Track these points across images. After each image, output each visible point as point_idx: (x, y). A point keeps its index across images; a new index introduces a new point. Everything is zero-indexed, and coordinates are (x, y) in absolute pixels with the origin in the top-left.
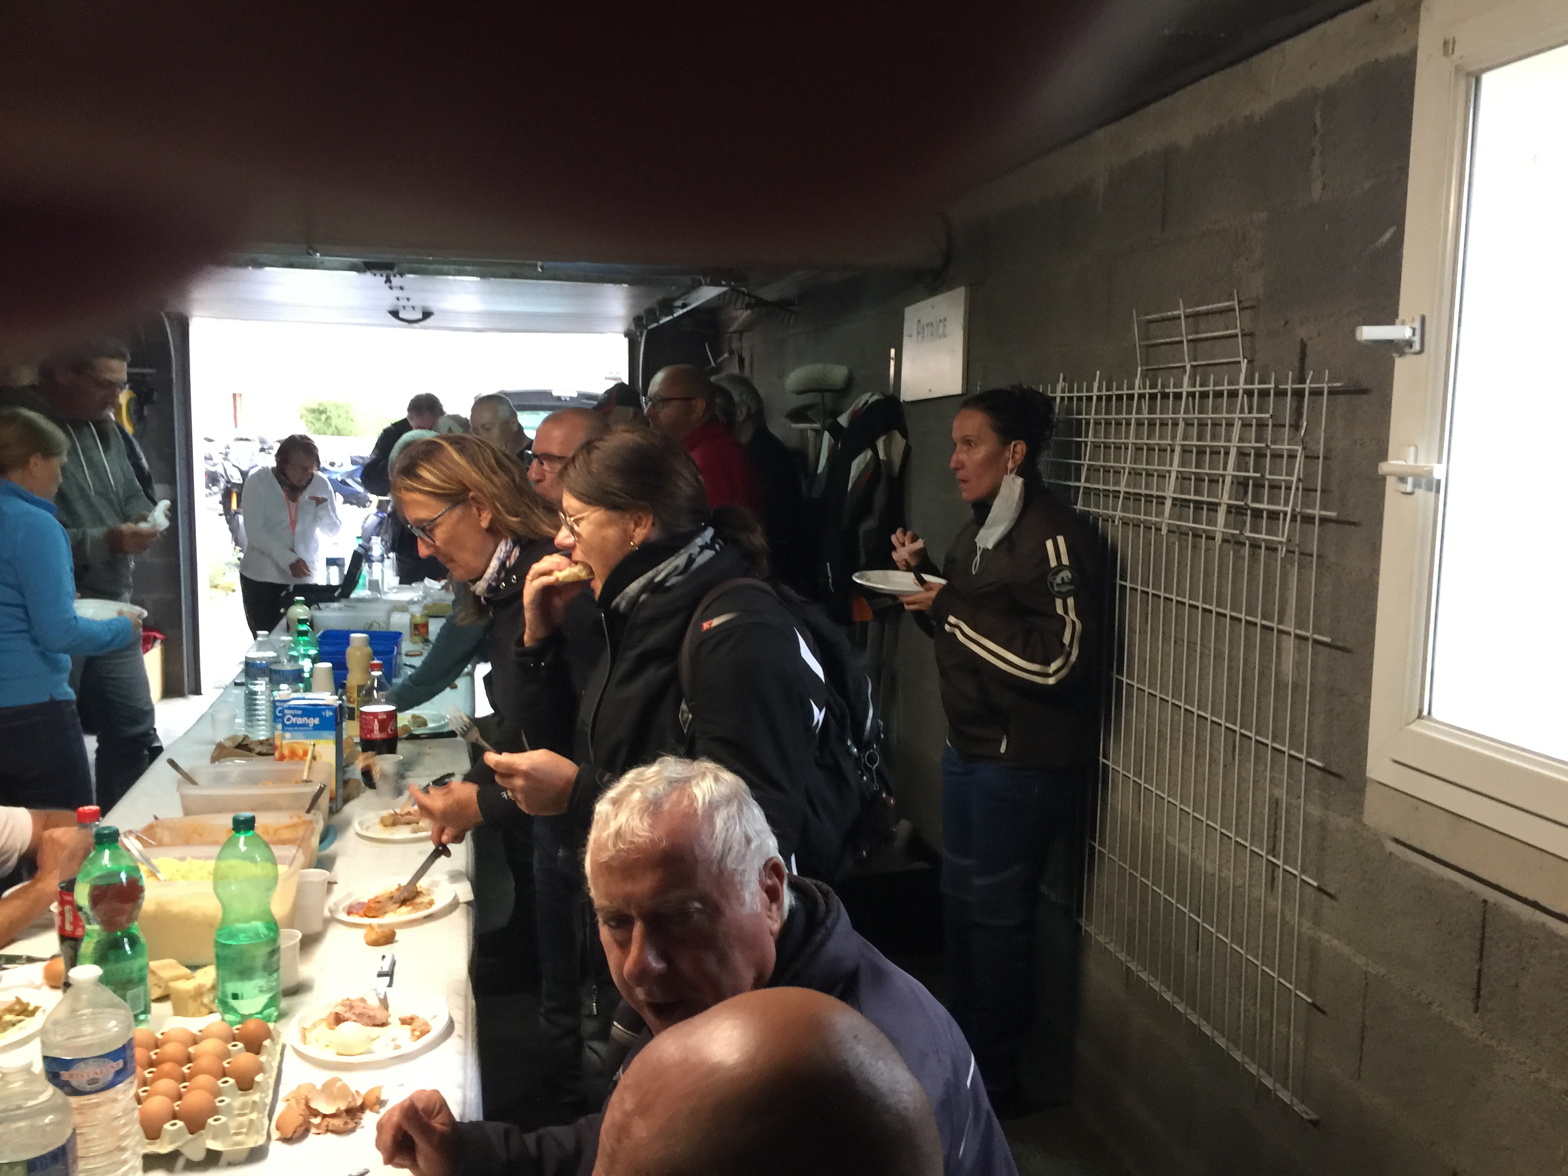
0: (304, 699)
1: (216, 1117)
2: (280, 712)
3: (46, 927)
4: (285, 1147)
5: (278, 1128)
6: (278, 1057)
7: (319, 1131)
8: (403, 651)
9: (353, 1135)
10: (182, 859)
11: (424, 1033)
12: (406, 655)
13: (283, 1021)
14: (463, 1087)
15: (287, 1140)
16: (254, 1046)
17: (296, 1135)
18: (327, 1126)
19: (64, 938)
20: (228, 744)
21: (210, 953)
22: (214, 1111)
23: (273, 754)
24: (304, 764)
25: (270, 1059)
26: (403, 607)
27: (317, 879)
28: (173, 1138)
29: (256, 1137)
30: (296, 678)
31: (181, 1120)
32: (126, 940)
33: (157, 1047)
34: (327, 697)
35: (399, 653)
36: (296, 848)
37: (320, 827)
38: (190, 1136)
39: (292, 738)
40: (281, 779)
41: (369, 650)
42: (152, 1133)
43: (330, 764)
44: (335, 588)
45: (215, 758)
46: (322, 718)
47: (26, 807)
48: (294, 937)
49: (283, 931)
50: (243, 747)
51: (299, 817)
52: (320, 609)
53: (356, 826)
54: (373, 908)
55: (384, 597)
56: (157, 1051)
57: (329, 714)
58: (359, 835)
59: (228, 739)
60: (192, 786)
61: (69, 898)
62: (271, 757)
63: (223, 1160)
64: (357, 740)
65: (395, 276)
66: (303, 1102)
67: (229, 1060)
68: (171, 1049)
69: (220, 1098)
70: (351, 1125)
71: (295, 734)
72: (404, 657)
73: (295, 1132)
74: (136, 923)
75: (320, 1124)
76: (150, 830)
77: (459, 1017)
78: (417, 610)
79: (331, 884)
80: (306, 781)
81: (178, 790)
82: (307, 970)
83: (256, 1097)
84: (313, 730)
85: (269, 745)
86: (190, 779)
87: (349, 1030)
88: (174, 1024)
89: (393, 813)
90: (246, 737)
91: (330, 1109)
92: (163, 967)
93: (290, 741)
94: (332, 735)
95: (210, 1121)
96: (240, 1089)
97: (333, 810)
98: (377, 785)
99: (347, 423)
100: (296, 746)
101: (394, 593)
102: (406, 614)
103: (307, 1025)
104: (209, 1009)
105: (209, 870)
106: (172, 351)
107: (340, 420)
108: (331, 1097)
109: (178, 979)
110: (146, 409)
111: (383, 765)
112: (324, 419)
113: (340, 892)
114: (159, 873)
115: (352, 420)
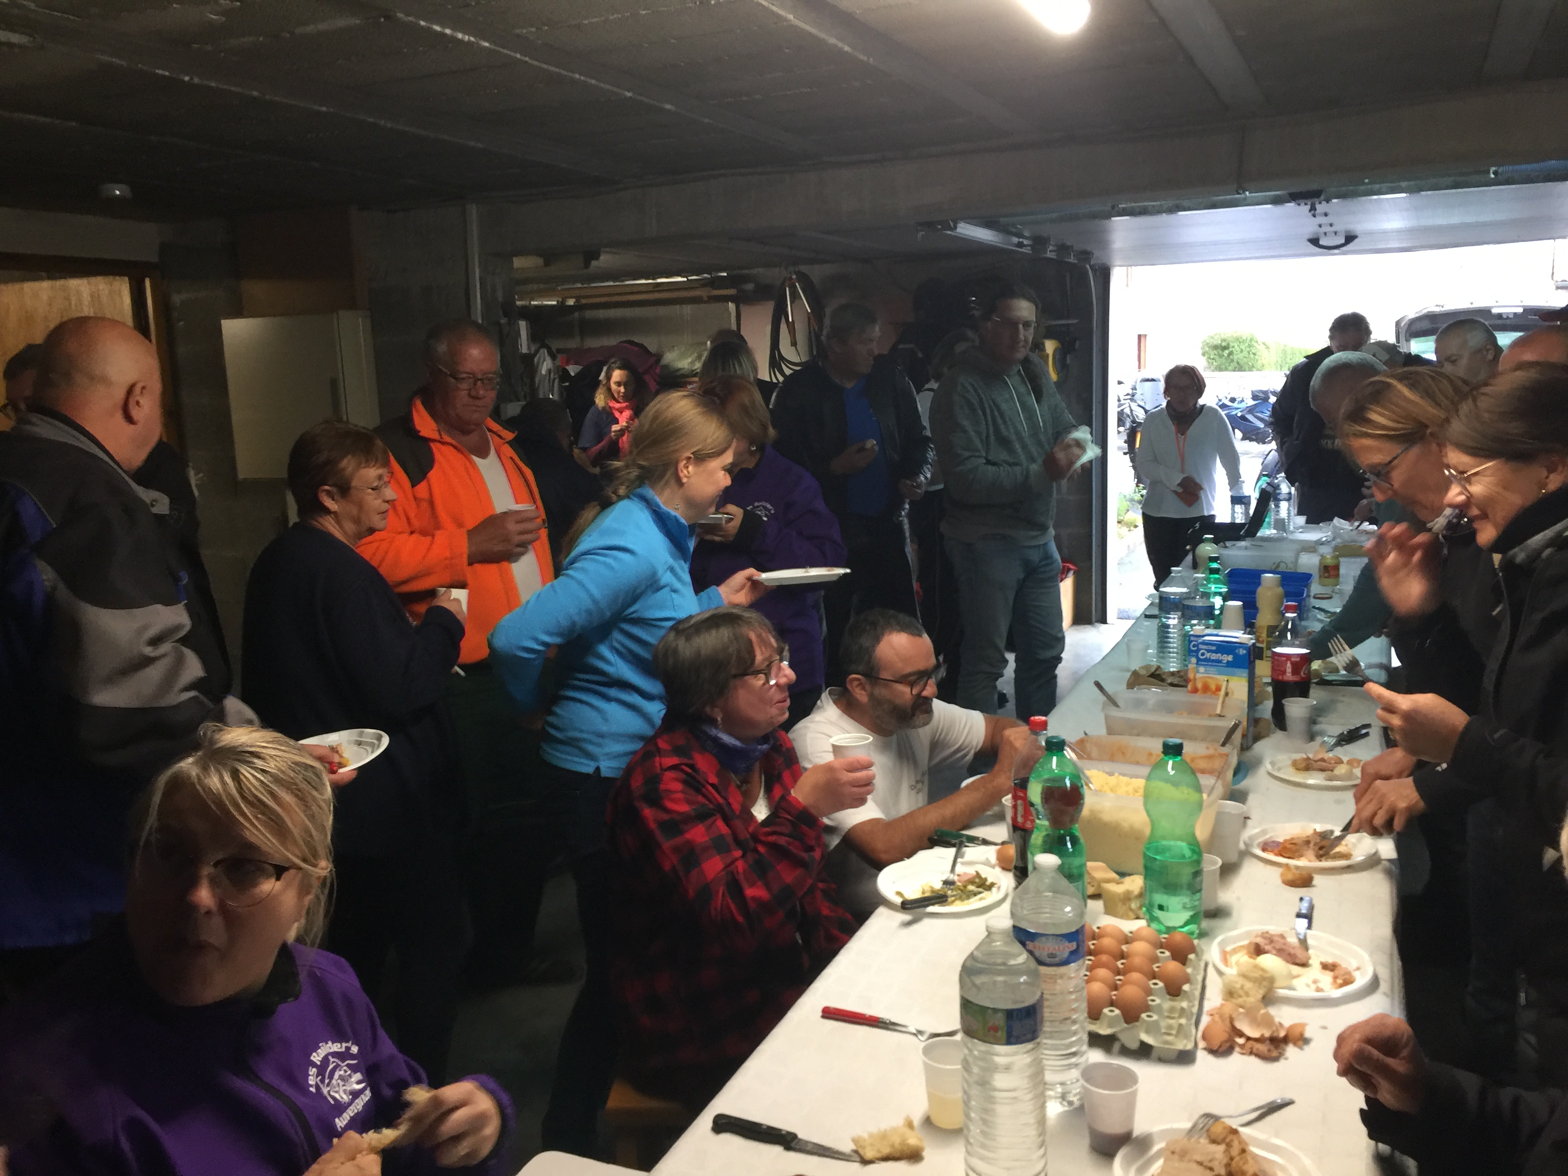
0: (1217, 635)
1: (1148, 1013)
2: (1194, 646)
3: (999, 818)
4: (1211, 1058)
5: (1204, 1037)
6: (1202, 972)
7: (1244, 1052)
8: (1312, 594)
9: (1276, 1065)
10: (1111, 774)
11: (1347, 982)
12: (1315, 598)
13: (1204, 940)
15: (1214, 1052)
16: (1181, 954)
17: (1221, 1050)
18: (1252, 1048)
19: (1016, 827)
20: (1143, 672)
21: (1140, 864)
22: (1147, 1008)
23: (1186, 686)
24: (1218, 699)
25: (1195, 972)
26: (1310, 547)
27: (1233, 811)
28: (1111, 1023)
29: (1185, 1041)
30: (1208, 613)
31: (1117, 1008)
32: (1068, 838)
33: (1094, 939)
34: (1239, 636)
35: (1308, 596)
36: (1215, 778)
37: (1234, 761)
38: (1125, 1025)
39: (1206, 672)
40: (1194, 710)
41: (1280, 590)
42: (1094, 1015)
43: (1243, 703)
44: (1242, 526)
45: (1131, 685)
46: (1236, 656)
47: (982, 711)
48: (1215, 863)
49: (1206, 856)
50: (1156, 677)
51: (1216, 750)
52: (1226, 547)
53: (1267, 766)
54: (1290, 849)
55: (1291, 537)
56: (1094, 942)
57: (1242, 652)
58: (1269, 774)
59: (1142, 668)
60: (1115, 708)
61: (1021, 794)
62: (1185, 689)
63: (1154, 1054)
64: (1269, 680)
65: (1320, 203)
66: (1228, 1020)
67: (1157, 965)
68: (1107, 942)
69: (1151, 998)
70: (1275, 1054)
71: (1209, 668)
72: (1312, 600)
73: (1220, 1046)
74: (1077, 825)
75: (1244, 1045)
76: (1081, 742)
77: (1384, 974)
78: (1326, 550)
79: (1246, 817)
80: (1220, 716)
81: (1103, 710)
82: (1227, 896)
83: (1184, 1004)
84: (1227, 667)
85: (1181, 677)
86: (1112, 701)
87: (1270, 962)
88: (1107, 921)
89: (1305, 757)
90: (1159, 668)
91: (1254, 1033)
92: (1098, 870)
93: (1203, 675)
94: (1245, 673)
95: (1144, 1016)
96: (1169, 993)
97: (1245, 748)
98: (1289, 728)
99: (1252, 356)
100: (1209, 680)
101: (1301, 532)
102: (1315, 554)
103: (1228, 949)
104: (1136, 914)
105: (1139, 788)
106: (1094, 301)
107: (1241, 356)
108: (1255, 1021)
109: (1108, 881)
110: (1068, 357)
111: (1296, 708)
112: (1226, 355)
113: (1254, 828)
114: (1092, 783)
115: (1254, 354)
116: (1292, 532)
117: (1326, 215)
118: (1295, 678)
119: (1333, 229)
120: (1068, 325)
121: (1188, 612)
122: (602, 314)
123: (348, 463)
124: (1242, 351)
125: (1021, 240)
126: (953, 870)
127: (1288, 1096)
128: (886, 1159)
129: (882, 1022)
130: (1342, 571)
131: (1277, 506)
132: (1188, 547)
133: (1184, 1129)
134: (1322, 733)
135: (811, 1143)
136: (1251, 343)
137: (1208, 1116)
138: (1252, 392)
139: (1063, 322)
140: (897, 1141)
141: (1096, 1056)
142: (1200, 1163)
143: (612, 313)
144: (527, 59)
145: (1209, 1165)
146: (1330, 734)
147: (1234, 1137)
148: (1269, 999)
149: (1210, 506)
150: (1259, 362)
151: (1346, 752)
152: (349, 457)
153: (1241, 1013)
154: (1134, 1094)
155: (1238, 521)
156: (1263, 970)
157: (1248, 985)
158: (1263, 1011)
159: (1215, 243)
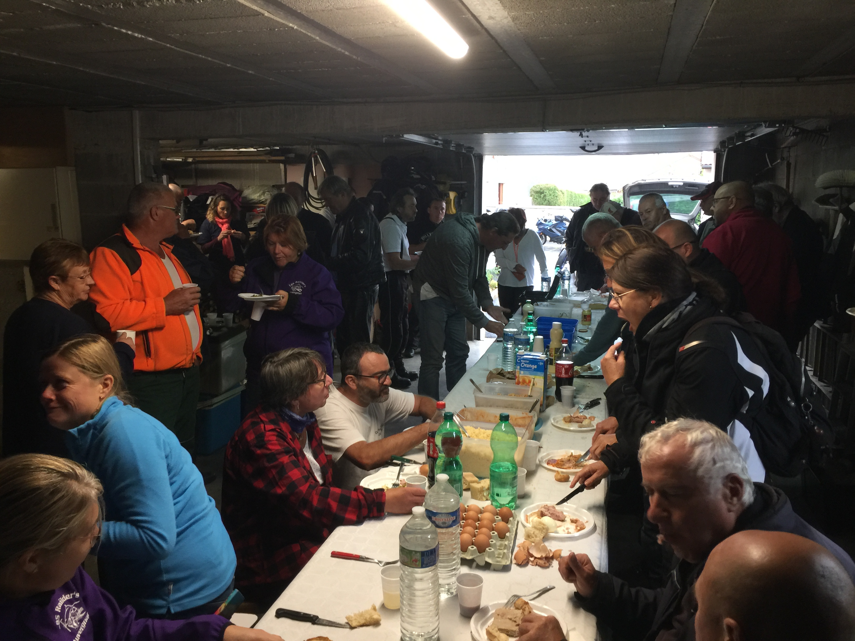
0: (530, 355)
1: (489, 548)
2: (519, 360)
3: (422, 450)
4: (518, 568)
5: (515, 558)
6: (516, 526)
7: (533, 564)
8: (578, 330)
9: (548, 570)
10: (476, 428)
11: (582, 529)
12: (579, 331)
13: (517, 510)
14: (600, 559)
15: (520, 565)
16: (506, 519)
17: (523, 564)
18: (537, 563)
20: (494, 372)
21: (488, 473)
22: (489, 545)
24: (529, 388)
25: (512, 526)
26: (579, 304)
27: (534, 446)
28: (472, 553)
29: (506, 561)
31: (475, 546)
33: (465, 512)
34: (540, 355)
35: (576, 330)
36: (525, 428)
37: (535, 419)
38: (479, 554)
39: (524, 373)
40: (518, 394)
41: (561, 331)
42: (464, 549)
43: (541, 389)
44: (546, 293)
45: (488, 379)
46: (538, 366)
47: (413, 393)
48: (524, 472)
49: (519, 469)
50: (501, 374)
51: (527, 414)
52: (538, 305)
53: (552, 420)
54: (559, 464)
55: (569, 299)
56: (466, 513)
57: (541, 364)
58: (553, 425)
59: (494, 369)
60: (480, 393)
62: (513, 381)
63: (492, 567)
64: (554, 375)
65: (584, 132)
66: (527, 549)
67: (495, 524)
68: (471, 513)
69: (491, 540)
70: (547, 565)
71: (526, 372)
72: (578, 333)
73: (522, 562)
75: (533, 561)
76: (462, 412)
77: (599, 524)
78: (585, 307)
79: (540, 447)
80: (530, 396)
81: (474, 394)
82: (529, 487)
83: (506, 543)
84: (534, 371)
85: (513, 374)
86: (478, 389)
87: (547, 520)
88: (473, 503)
89: (570, 415)
90: (502, 370)
91: (538, 556)
92: (468, 476)
93: (522, 375)
94: (542, 374)
95: (487, 549)
96: (500, 537)
97: (542, 411)
98: (563, 400)
99: (556, 198)
100: (525, 377)
101: (575, 296)
102: (580, 309)
103: (528, 514)
104: (486, 498)
105: (489, 435)
106: (475, 172)
107: (550, 197)
108: (539, 550)
109: (474, 482)
110: (462, 201)
111: (566, 391)
112: (542, 197)
113: (544, 452)
114: (467, 433)
115: (557, 197)
116: (570, 296)
117: (588, 137)
118: (566, 376)
119: (592, 143)
120: (462, 184)
121: (517, 341)
122: (208, 166)
123: (67, 263)
124: (550, 195)
125: (437, 141)
126: (398, 478)
127: (553, 585)
128: (362, 626)
129: (361, 558)
130: (593, 317)
131: (563, 283)
132: (520, 304)
133: (503, 604)
134: (578, 403)
135: (325, 620)
136: (554, 190)
137: (515, 596)
138: (555, 217)
139: (459, 182)
140: (368, 616)
141: (464, 570)
142: (511, 619)
143: (214, 166)
144: (173, 47)
145: (514, 620)
146: (582, 403)
147: (526, 606)
148: (546, 538)
149: (531, 282)
150: (559, 201)
151: (588, 413)
152: (68, 260)
153: (533, 546)
154: (481, 587)
155: (544, 290)
156: (544, 524)
157: (537, 532)
158: (542, 545)
159: (535, 147)
